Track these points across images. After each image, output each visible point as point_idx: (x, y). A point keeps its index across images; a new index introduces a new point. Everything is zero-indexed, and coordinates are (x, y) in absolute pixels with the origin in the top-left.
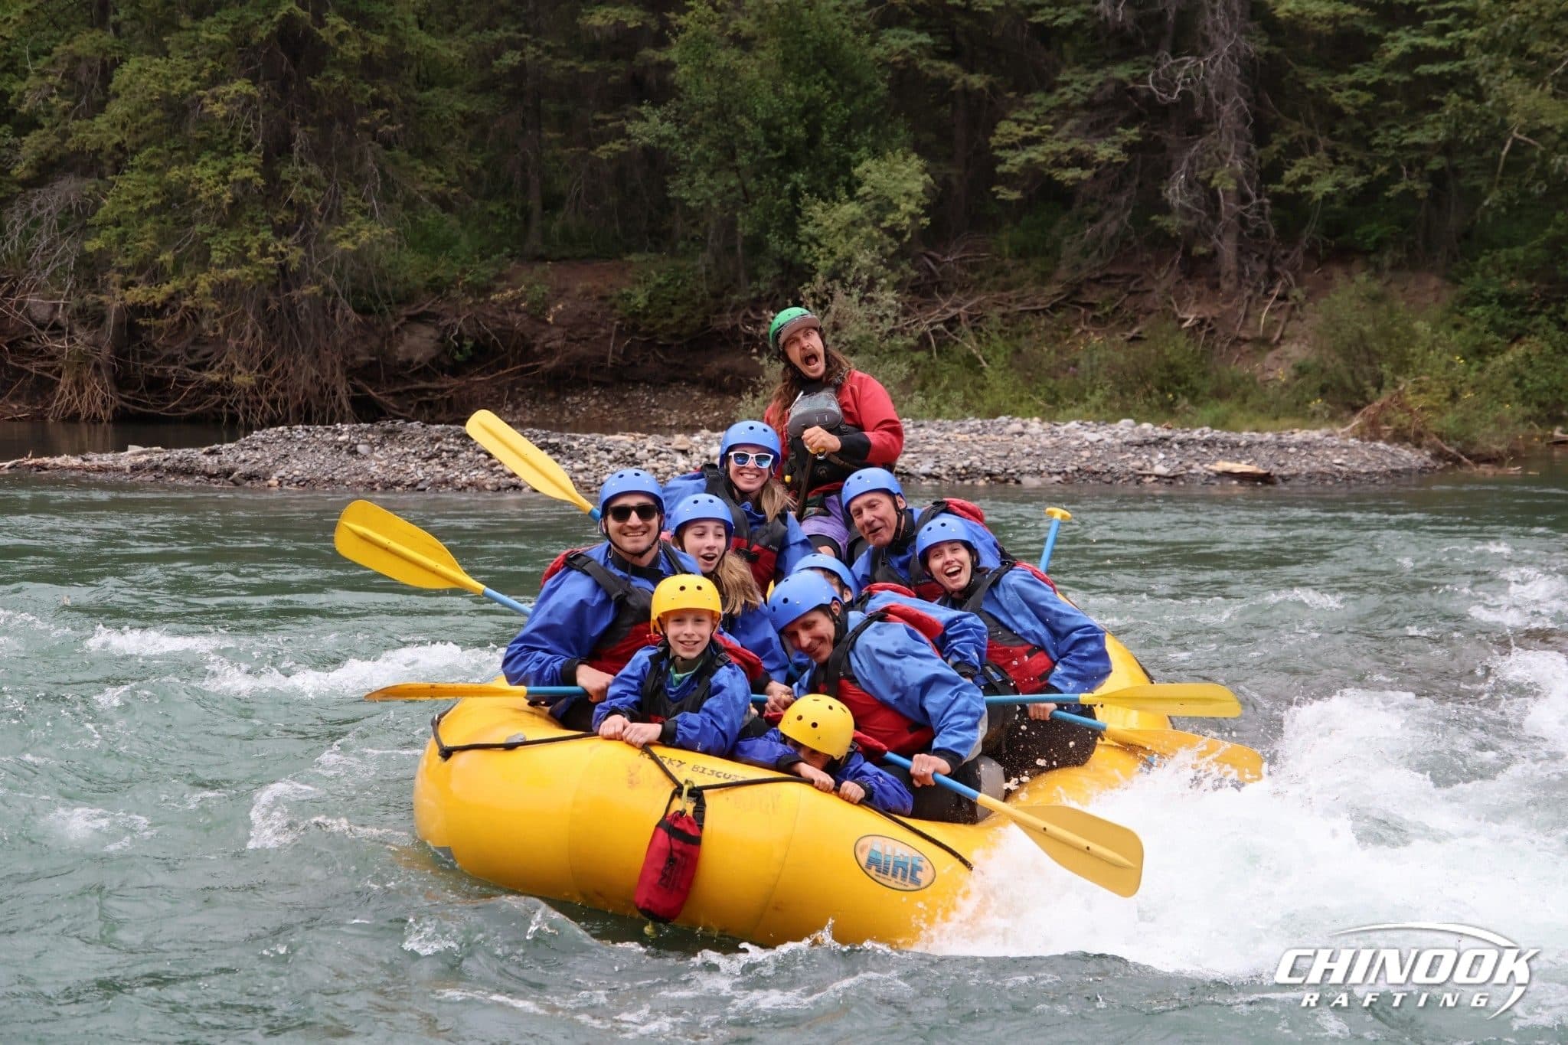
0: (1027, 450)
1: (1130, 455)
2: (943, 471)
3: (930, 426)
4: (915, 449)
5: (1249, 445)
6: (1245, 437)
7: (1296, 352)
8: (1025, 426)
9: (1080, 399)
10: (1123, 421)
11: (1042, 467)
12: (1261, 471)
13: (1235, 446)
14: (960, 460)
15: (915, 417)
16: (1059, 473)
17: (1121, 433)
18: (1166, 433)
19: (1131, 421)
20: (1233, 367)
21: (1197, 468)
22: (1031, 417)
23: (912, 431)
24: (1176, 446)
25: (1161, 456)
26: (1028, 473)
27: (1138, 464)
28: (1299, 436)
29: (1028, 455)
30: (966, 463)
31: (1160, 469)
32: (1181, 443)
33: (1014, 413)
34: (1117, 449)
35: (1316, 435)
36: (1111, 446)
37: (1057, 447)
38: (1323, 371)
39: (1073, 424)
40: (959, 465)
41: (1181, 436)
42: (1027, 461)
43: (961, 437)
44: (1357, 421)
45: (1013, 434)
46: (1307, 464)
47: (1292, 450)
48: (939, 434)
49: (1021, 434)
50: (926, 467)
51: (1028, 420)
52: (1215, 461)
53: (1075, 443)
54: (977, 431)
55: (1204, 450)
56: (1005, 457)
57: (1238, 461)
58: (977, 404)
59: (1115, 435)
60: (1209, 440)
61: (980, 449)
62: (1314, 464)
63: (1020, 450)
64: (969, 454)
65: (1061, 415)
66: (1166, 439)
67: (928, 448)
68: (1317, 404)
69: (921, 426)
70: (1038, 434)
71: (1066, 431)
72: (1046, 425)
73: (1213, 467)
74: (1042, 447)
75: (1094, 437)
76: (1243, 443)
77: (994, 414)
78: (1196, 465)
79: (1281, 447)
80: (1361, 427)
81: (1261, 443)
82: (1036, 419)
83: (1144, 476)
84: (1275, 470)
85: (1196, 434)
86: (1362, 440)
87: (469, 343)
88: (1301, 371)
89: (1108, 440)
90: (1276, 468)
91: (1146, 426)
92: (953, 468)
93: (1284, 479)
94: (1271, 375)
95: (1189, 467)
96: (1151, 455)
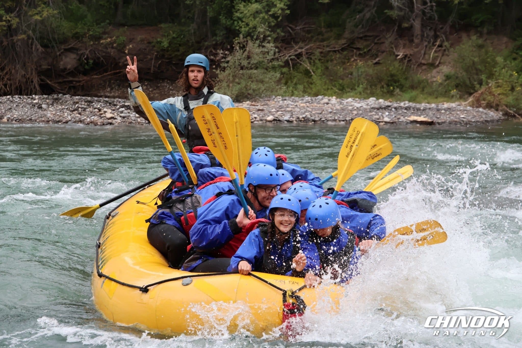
0: (330, 110)
1: (374, 113)
2: (294, 119)
3: (289, 100)
4: (282, 110)
5: (424, 110)
6: (423, 105)
7: (446, 69)
8: (329, 100)
9: (353, 89)
10: (371, 99)
11: (336, 118)
12: (430, 120)
13: (418, 109)
14: (301, 114)
15: (282, 96)
16: (343, 121)
17: (370, 103)
18: (389, 104)
19: (374, 99)
20: (418, 76)
21: (402, 119)
22: (332, 96)
23: (281, 102)
24: (393, 109)
25: (387, 114)
26: (330, 120)
27: (377, 117)
28: (446, 105)
29: (331, 112)
30: (304, 116)
31: (386, 119)
32: (396, 108)
33: (324, 95)
34: (368, 110)
35: (453, 105)
36: (366, 109)
37: (343, 109)
38: (457, 78)
39: (350, 100)
40: (301, 117)
41: (395, 105)
42: (330, 115)
43: (302, 105)
44: (471, 99)
45: (324, 104)
46: (449, 117)
47: (443, 111)
48: (292, 103)
49: (327, 104)
50: (287, 117)
51: (330, 98)
52: (410, 116)
53: (350, 108)
54: (309, 102)
55: (405, 111)
56: (321, 113)
57: (420, 116)
58: (309, 90)
59: (367, 105)
60: (407, 107)
61: (310, 110)
62: (452, 118)
63: (327, 110)
64: (305, 112)
65: (345, 96)
66: (389, 106)
67: (288, 109)
68: (454, 92)
69: (285, 100)
70: (335, 104)
71: (347, 103)
72: (338, 100)
73: (409, 119)
74: (337, 110)
75: (358, 105)
76: (422, 108)
77: (316, 95)
78: (402, 118)
79: (438, 110)
80: (473, 102)
81: (430, 109)
82: (334, 97)
83: (380, 122)
84: (435, 120)
85: (402, 104)
86: (473, 107)
87: (91, 61)
88: (448, 77)
89: (365, 107)
90: (436, 119)
91: (381, 100)
92: (298, 118)
93: (439, 124)
94: (435, 79)
95: (399, 119)
96: (383, 113)
